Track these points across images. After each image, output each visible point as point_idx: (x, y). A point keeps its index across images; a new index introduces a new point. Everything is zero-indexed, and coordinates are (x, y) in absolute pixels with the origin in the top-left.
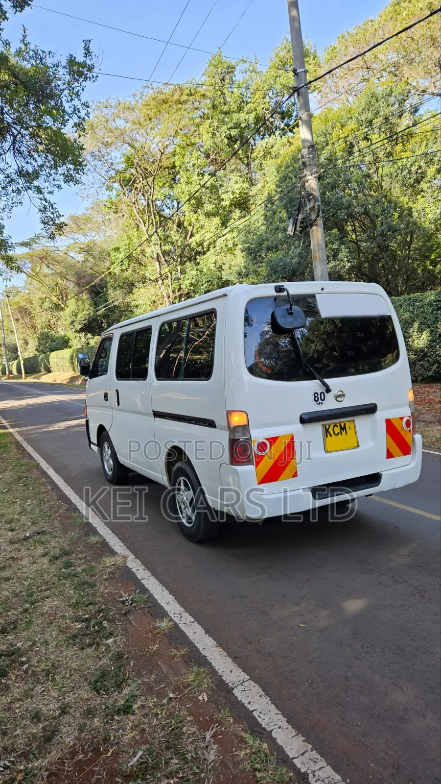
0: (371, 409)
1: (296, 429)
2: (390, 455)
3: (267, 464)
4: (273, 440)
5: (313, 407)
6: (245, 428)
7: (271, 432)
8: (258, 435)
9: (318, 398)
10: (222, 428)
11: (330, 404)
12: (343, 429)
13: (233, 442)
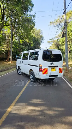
0: (57, 66)
1: (48, 68)
2: (59, 73)
3: (44, 72)
4: (45, 69)
5: (50, 65)
6: (42, 67)
7: (45, 68)
8: (43, 68)
9: (51, 64)
10: (38, 67)
11: (52, 65)
12: (54, 68)
13: (40, 69)
